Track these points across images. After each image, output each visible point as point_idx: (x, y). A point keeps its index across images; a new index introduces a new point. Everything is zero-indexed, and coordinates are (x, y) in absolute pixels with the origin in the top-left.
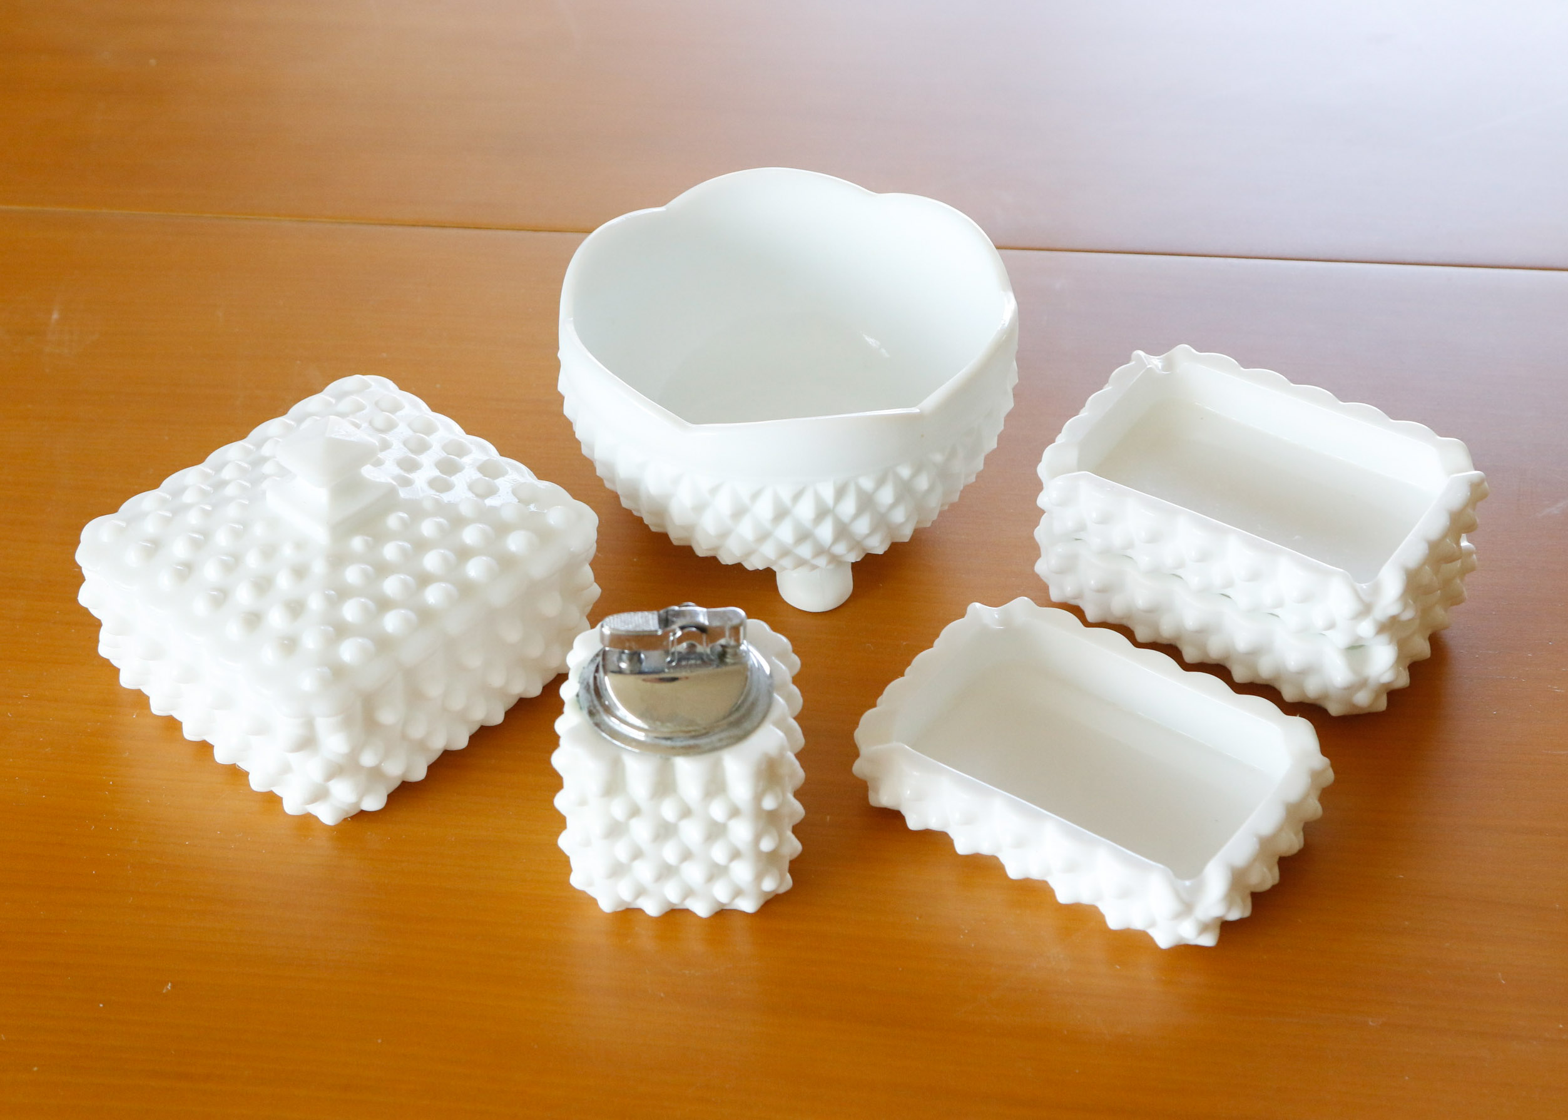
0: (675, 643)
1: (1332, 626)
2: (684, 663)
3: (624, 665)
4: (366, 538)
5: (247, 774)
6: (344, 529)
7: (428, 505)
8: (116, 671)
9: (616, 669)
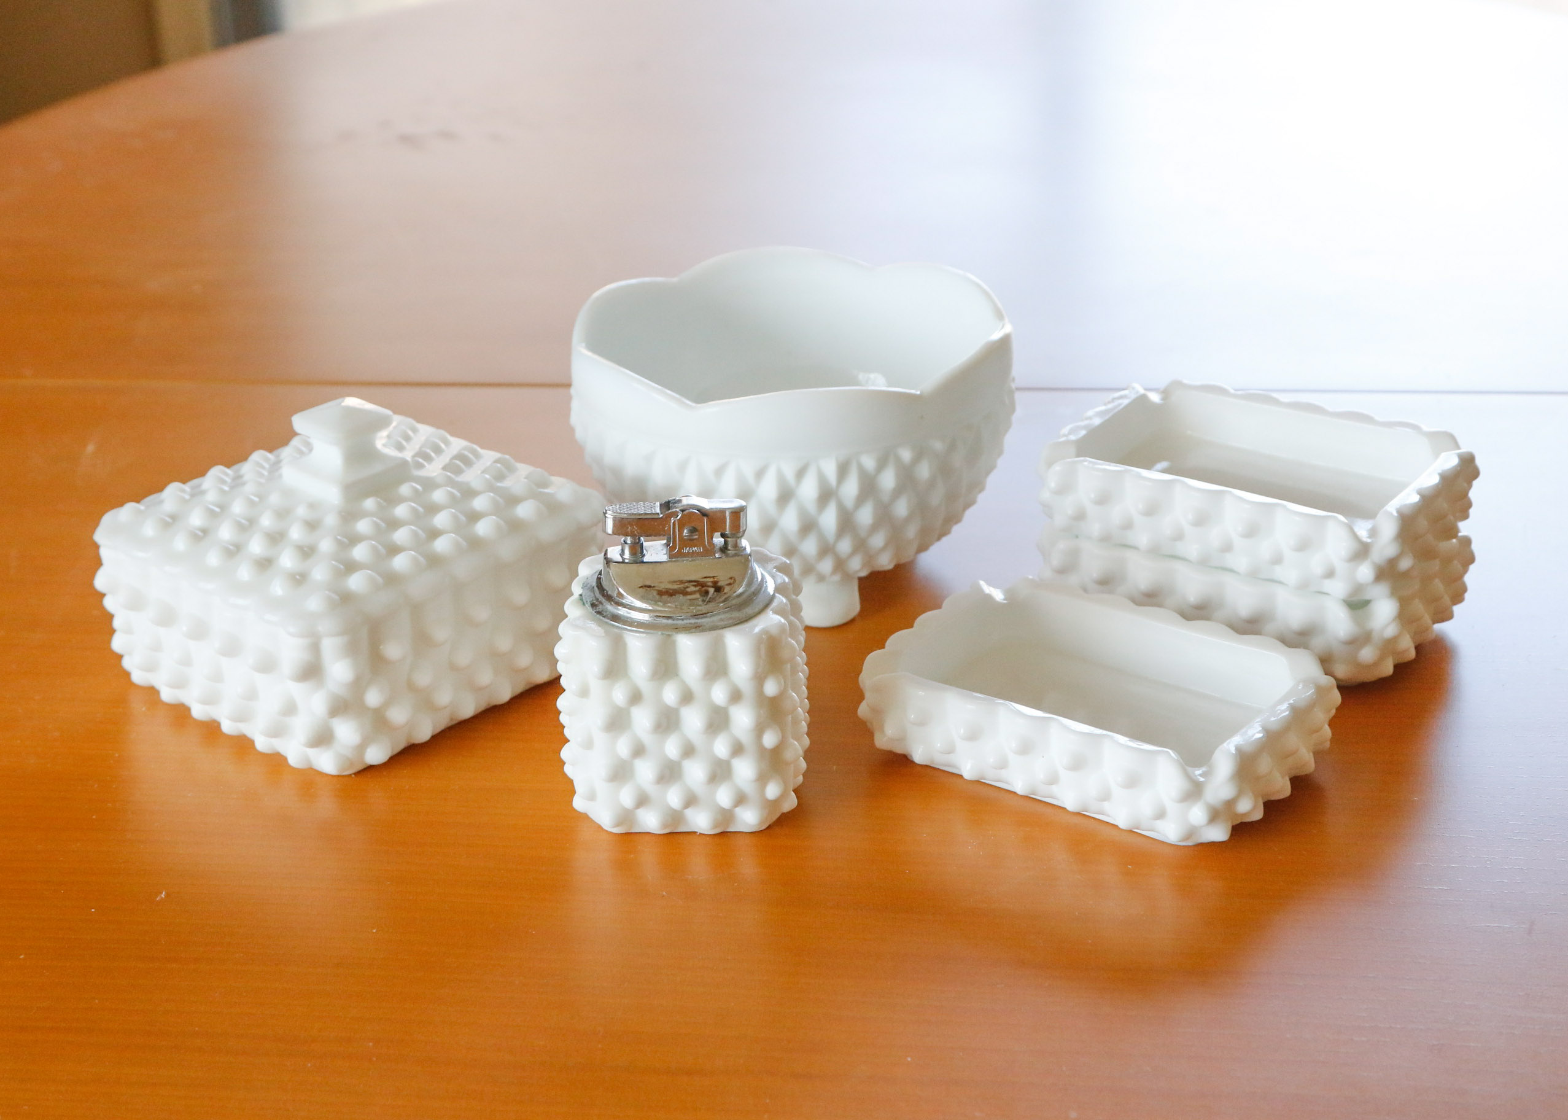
0: (677, 524)
1: (1330, 574)
2: (686, 551)
3: (626, 557)
4: (378, 500)
6: (355, 491)
7: (441, 481)
9: (617, 560)
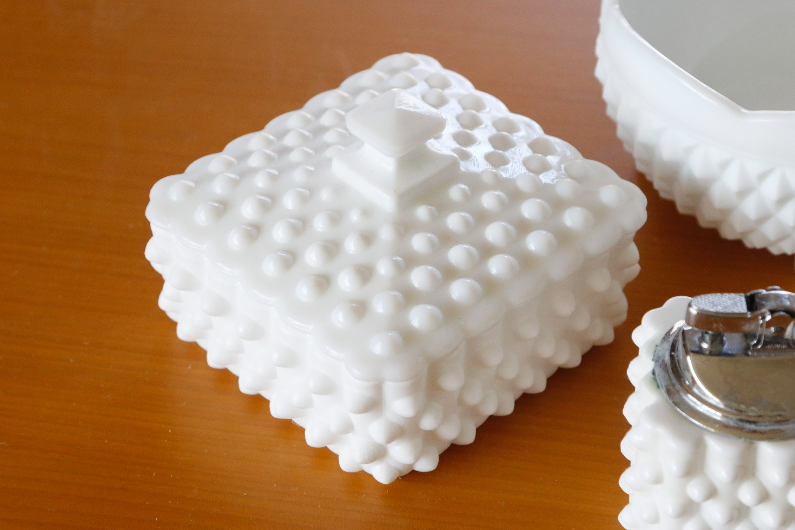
0: (764, 326)
2: (769, 347)
3: (705, 346)
4: (430, 207)
5: (303, 430)
7: (487, 179)
8: (173, 325)
9: (697, 349)
